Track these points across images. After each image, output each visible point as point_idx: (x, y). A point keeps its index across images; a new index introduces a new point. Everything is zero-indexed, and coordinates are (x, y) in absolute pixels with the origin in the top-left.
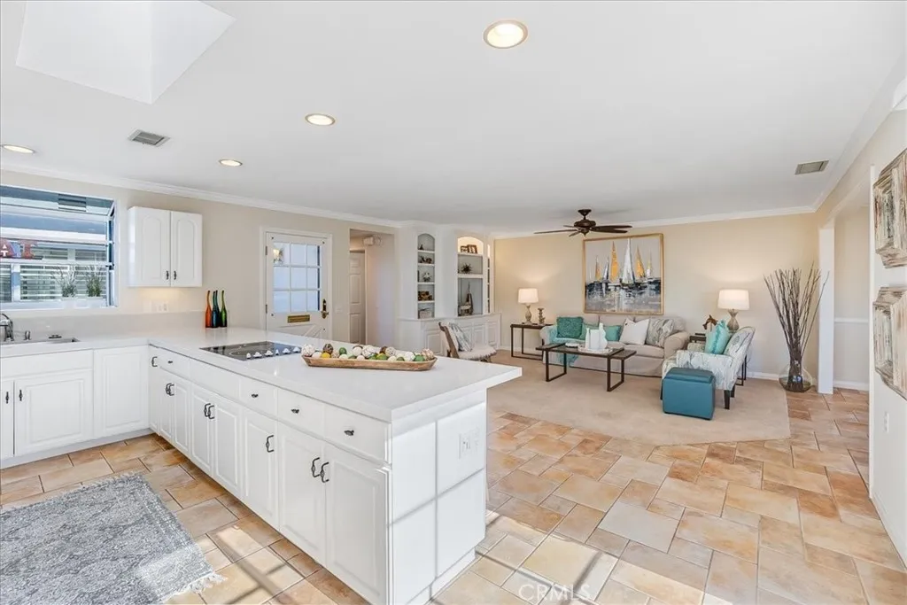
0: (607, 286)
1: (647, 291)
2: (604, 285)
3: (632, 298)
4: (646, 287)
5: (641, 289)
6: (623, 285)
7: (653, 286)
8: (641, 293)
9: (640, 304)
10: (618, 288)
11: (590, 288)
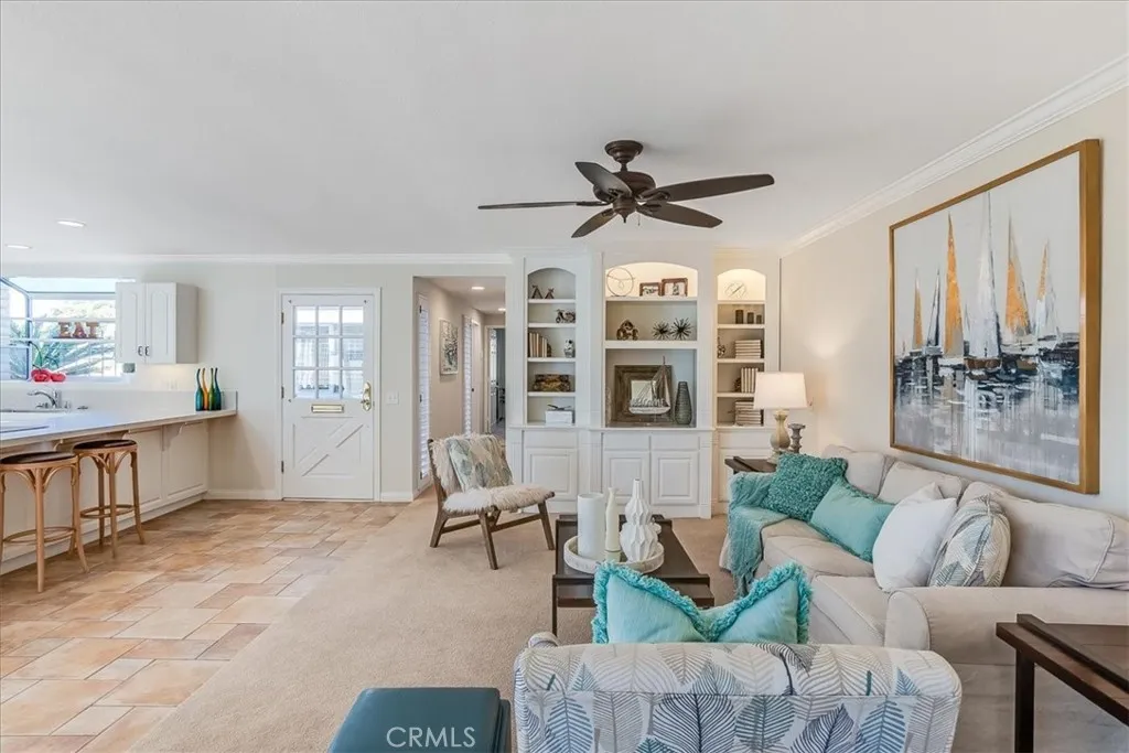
0: (936, 368)
1: (1035, 386)
2: (929, 363)
3: (993, 411)
4: (1032, 371)
5: (1019, 381)
6: (973, 363)
7: (1056, 370)
8: (1019, 397)
9: (1014, 437)
10: (960, 373)
11: (902, 372)
